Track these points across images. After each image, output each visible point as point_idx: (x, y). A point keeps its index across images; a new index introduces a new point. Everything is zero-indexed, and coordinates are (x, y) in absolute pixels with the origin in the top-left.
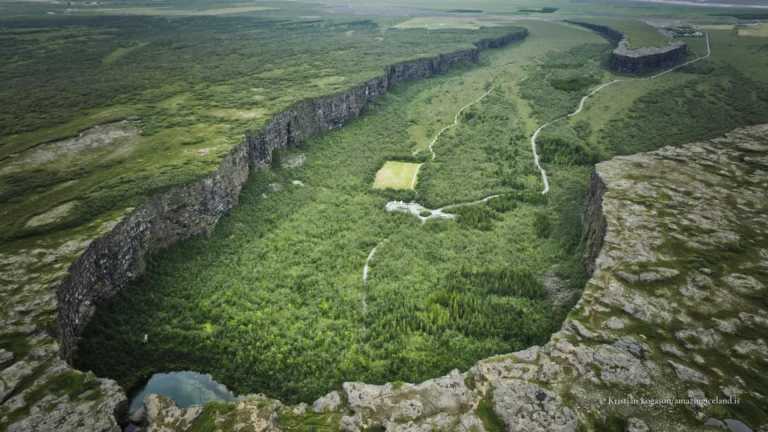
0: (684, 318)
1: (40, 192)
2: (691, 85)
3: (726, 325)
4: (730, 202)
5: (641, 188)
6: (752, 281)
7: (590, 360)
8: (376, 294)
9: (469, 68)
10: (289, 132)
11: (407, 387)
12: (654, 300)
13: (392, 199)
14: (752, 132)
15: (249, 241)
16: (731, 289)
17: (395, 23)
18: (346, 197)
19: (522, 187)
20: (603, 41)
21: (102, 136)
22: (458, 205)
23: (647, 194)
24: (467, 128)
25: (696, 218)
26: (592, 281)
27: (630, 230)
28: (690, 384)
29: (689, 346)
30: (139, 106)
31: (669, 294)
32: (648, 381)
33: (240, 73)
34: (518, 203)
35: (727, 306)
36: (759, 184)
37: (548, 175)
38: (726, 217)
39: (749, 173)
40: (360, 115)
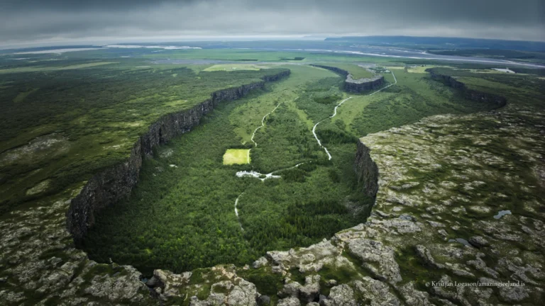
0: (427, 202)
1: (23, 176)
2: (391, 98)
3: (447, 202)
4: (432, 151)
5: (387, 148)
6: (452, 183)
7: (390, 225)
8: (248, 222)
9: (261, 93)
10: (160, 135)
11: (302, 249)
12: (411, 196)
13: (239, 170)
14: (431, 119)
15: (154, 202)
16: (444, 188)
17: (204, 69)
18: (208, 171)
19: (316, 157)
20: (336, 76)
21: (44, 143)
22: (282, 170)
23: (391, 150)
24: (271, 127)
25: (418, 159)
26: (379, 192)
27: (390, 167)
28: (438, 228)
29: (434, 213)
30: (58, 124)
31: (418, 193)
32: (420, 230)
33: (115, 101)
34: (317, 166)
35: (445, 195)
36: (442, 142)
37: (328, 150)
38: (433, 158)
39: (436, 137)
40: (200, 123)
